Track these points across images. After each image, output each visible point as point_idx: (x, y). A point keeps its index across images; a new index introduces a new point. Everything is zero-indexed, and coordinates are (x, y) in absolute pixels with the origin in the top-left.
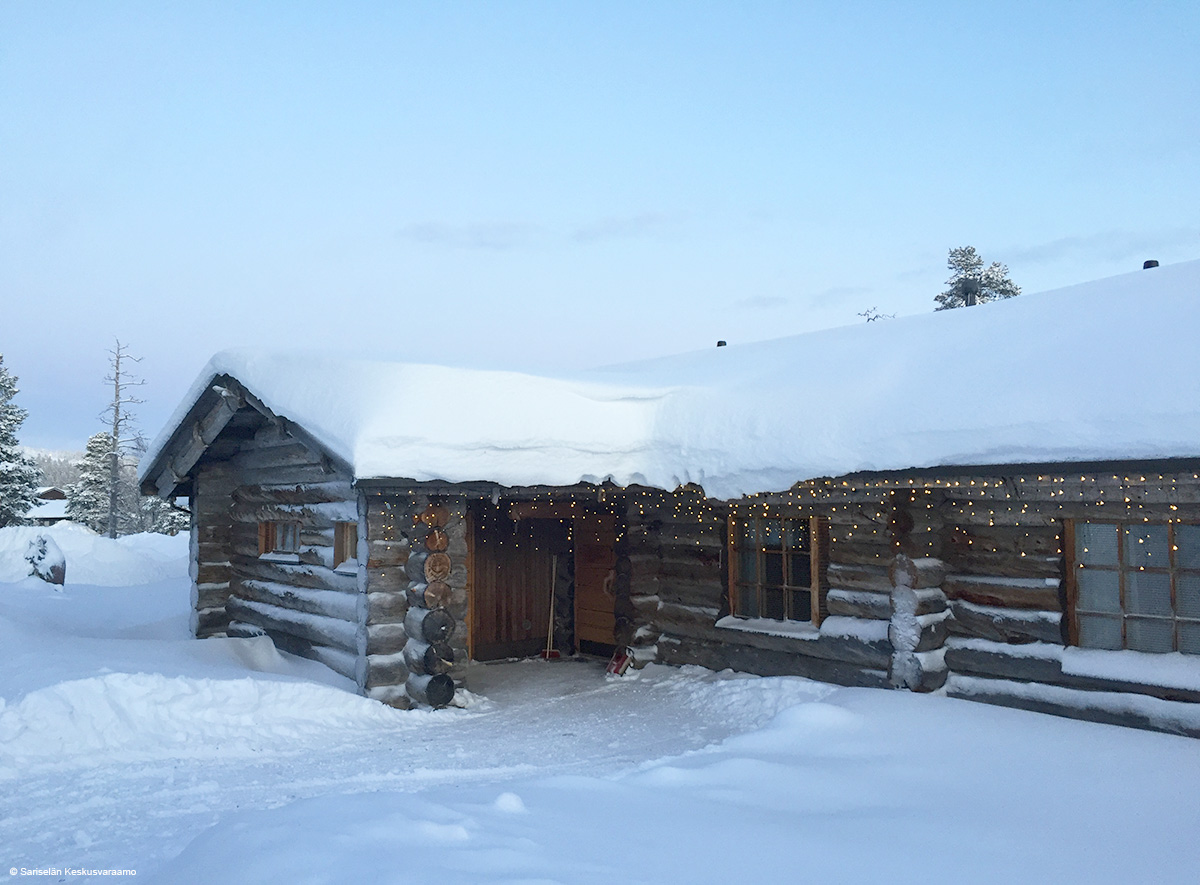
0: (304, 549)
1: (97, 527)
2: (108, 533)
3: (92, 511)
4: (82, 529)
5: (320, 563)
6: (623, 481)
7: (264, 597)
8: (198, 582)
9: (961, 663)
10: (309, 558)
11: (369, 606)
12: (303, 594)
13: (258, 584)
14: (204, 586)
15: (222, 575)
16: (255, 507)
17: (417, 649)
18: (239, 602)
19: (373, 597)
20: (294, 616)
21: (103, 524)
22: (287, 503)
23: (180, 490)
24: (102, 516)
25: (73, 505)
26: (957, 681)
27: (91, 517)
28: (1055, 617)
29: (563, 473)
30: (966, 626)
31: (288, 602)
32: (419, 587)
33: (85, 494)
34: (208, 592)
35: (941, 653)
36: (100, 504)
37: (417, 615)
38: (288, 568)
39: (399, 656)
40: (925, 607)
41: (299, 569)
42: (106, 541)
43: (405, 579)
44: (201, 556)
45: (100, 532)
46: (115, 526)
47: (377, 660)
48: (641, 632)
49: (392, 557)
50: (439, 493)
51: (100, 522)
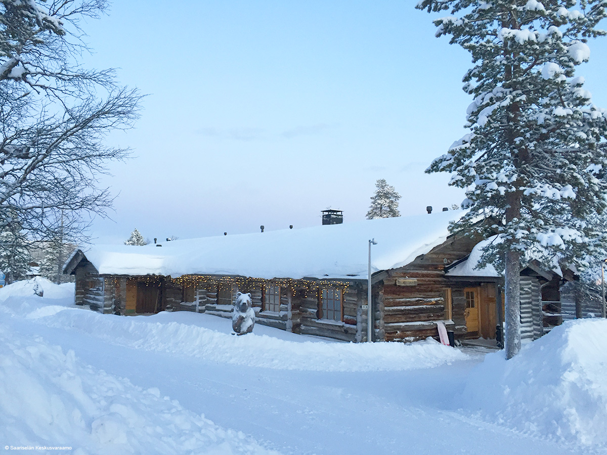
0: (97, 287)
1: (52, 279)
2: (57, 282)
3: (50, 272)
4: (45, 280)
5: (100, 290)
6: (157, 274)
7: (90, 298)
8: (76, 295)
9: (208, 308)
10: (98, 289)
11: (104, 298)
12: (97, 297)
13: (89, 295)
14: (77, 296)
15: (82, 293)
16: (88, 278)
17: (113, 306)
18: (86, 300)
19: (105, 296)
20: (95, 302)
21: (55, 278)
22: (95, 277)
23: (72, 273)
24: (54, 274)
25: (42, 269)
26: (206, 311)
27: (50, 275)
28: (216, 299)
29: (144, 273)
30: (208, 302)
31: (94, 299)
32: (114, 295)
33: (47, 264)
34: (78, 297)
35: (204, 307)
36: (54, 269)
37: (114, 300)
38: (94, 292)
39: (110, 308)
40: (200, 298)
41: (97, 292)
42: (56, 285)
43: (112, 293)
44: (77, 289)
45: (54, 281)
46: (60, 279)
47: (105, 308)
48: (168, 306)
49: (109, 289)
50: (118, 277)
51: (54, 277)
